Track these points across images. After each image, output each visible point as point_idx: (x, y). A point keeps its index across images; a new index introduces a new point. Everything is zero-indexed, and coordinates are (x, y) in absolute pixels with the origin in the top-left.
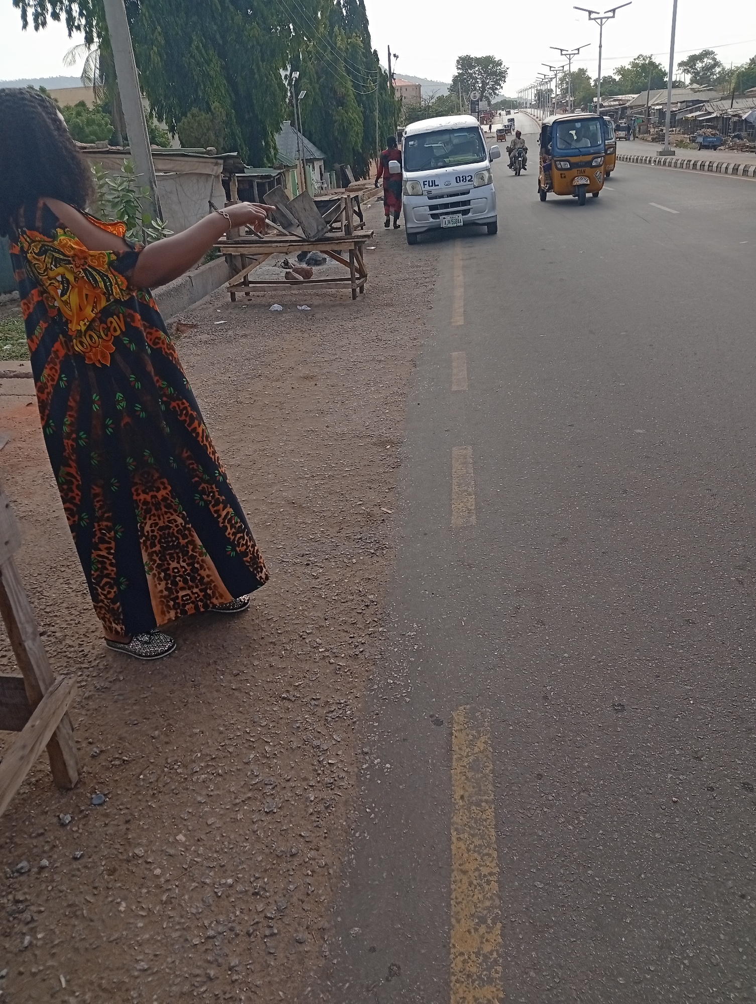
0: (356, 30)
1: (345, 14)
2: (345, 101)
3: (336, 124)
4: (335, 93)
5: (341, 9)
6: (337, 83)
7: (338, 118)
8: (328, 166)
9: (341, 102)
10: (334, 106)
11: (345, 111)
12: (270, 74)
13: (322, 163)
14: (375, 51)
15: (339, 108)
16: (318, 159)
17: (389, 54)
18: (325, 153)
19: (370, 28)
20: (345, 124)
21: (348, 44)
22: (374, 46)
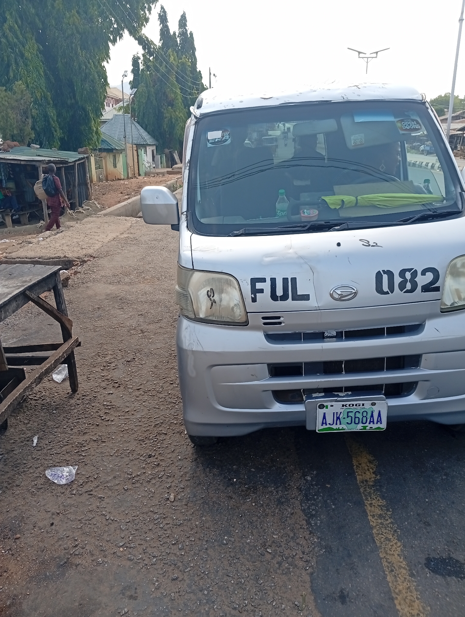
0: (186, 53)
1: (179, 42)
2: (174, 103)
3: (166, 120)
4: (167, 97)
5: (176, 39)
6: (169, 90)
7: (167, 115)
8: (160, 149)
9: (171, 104)
10: (165, 106)
11: (174, 110)
12: (89, 62)
13: (154, 148)
14: (200, 71)
15: (169, 107)
16: (150, 145)
17: (210, 74)
18: (157, 140)
19: (197, 54)
20: (173, 120)
21: (179, 63)
22: (199, 67)
